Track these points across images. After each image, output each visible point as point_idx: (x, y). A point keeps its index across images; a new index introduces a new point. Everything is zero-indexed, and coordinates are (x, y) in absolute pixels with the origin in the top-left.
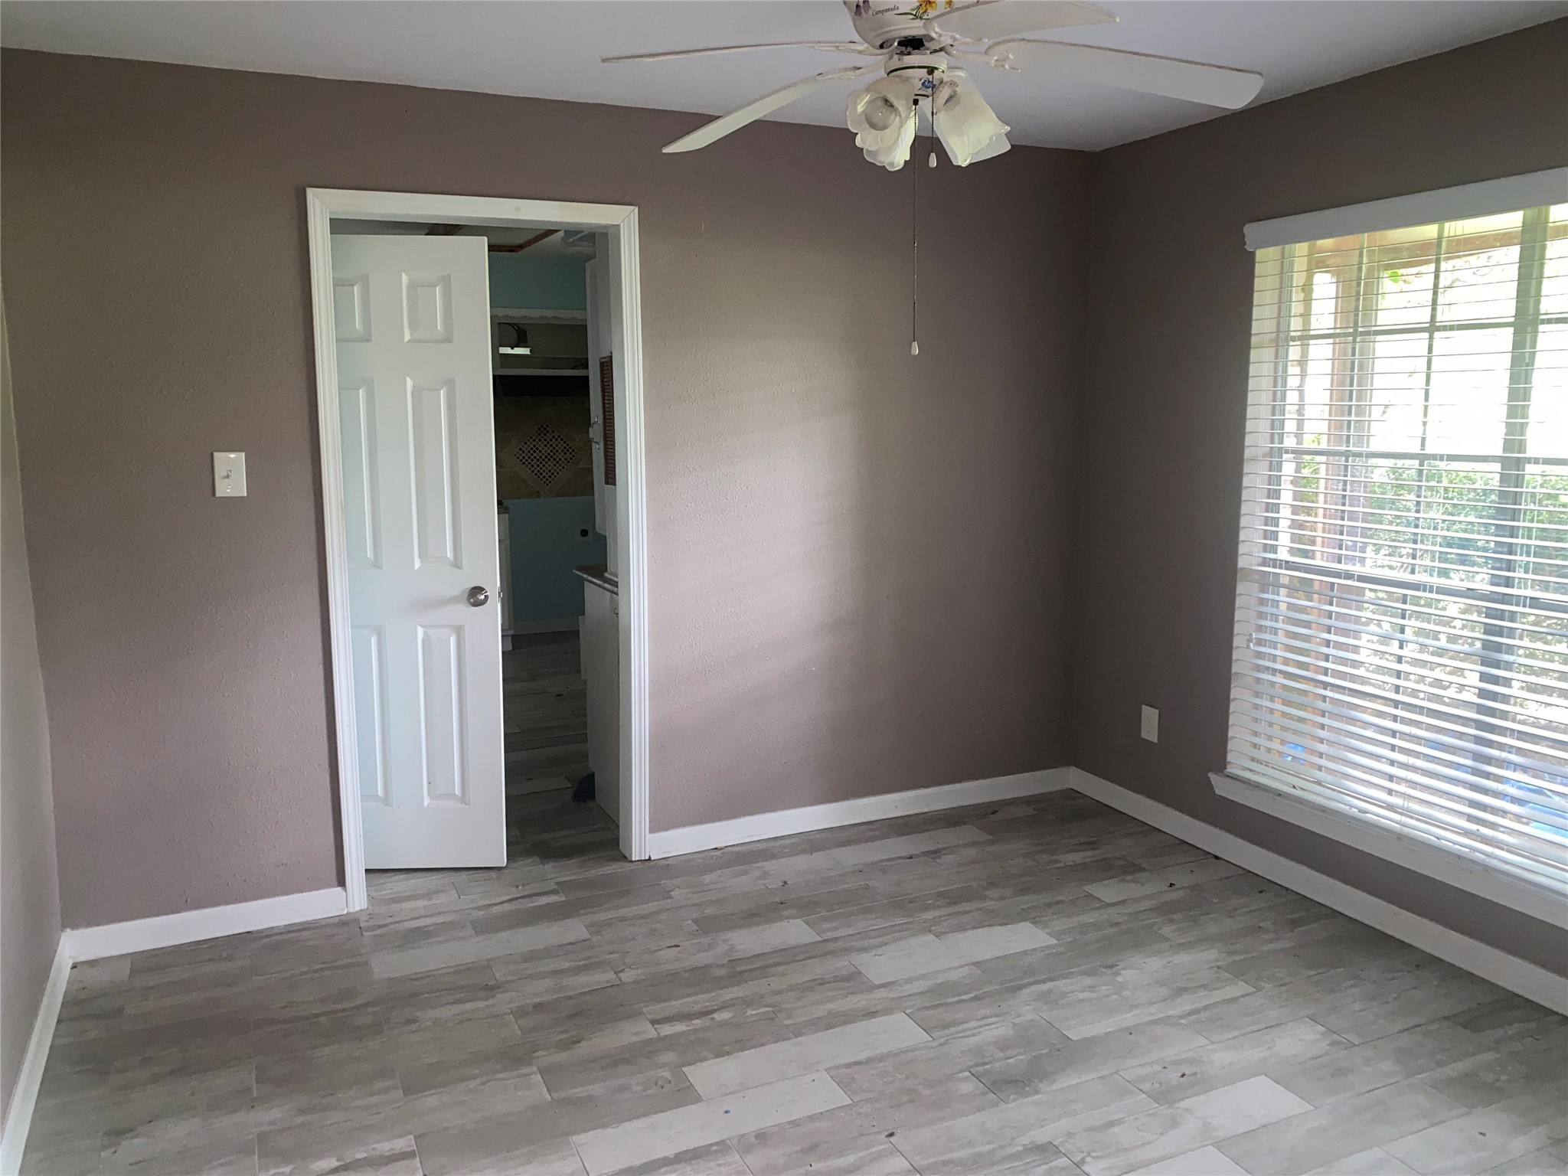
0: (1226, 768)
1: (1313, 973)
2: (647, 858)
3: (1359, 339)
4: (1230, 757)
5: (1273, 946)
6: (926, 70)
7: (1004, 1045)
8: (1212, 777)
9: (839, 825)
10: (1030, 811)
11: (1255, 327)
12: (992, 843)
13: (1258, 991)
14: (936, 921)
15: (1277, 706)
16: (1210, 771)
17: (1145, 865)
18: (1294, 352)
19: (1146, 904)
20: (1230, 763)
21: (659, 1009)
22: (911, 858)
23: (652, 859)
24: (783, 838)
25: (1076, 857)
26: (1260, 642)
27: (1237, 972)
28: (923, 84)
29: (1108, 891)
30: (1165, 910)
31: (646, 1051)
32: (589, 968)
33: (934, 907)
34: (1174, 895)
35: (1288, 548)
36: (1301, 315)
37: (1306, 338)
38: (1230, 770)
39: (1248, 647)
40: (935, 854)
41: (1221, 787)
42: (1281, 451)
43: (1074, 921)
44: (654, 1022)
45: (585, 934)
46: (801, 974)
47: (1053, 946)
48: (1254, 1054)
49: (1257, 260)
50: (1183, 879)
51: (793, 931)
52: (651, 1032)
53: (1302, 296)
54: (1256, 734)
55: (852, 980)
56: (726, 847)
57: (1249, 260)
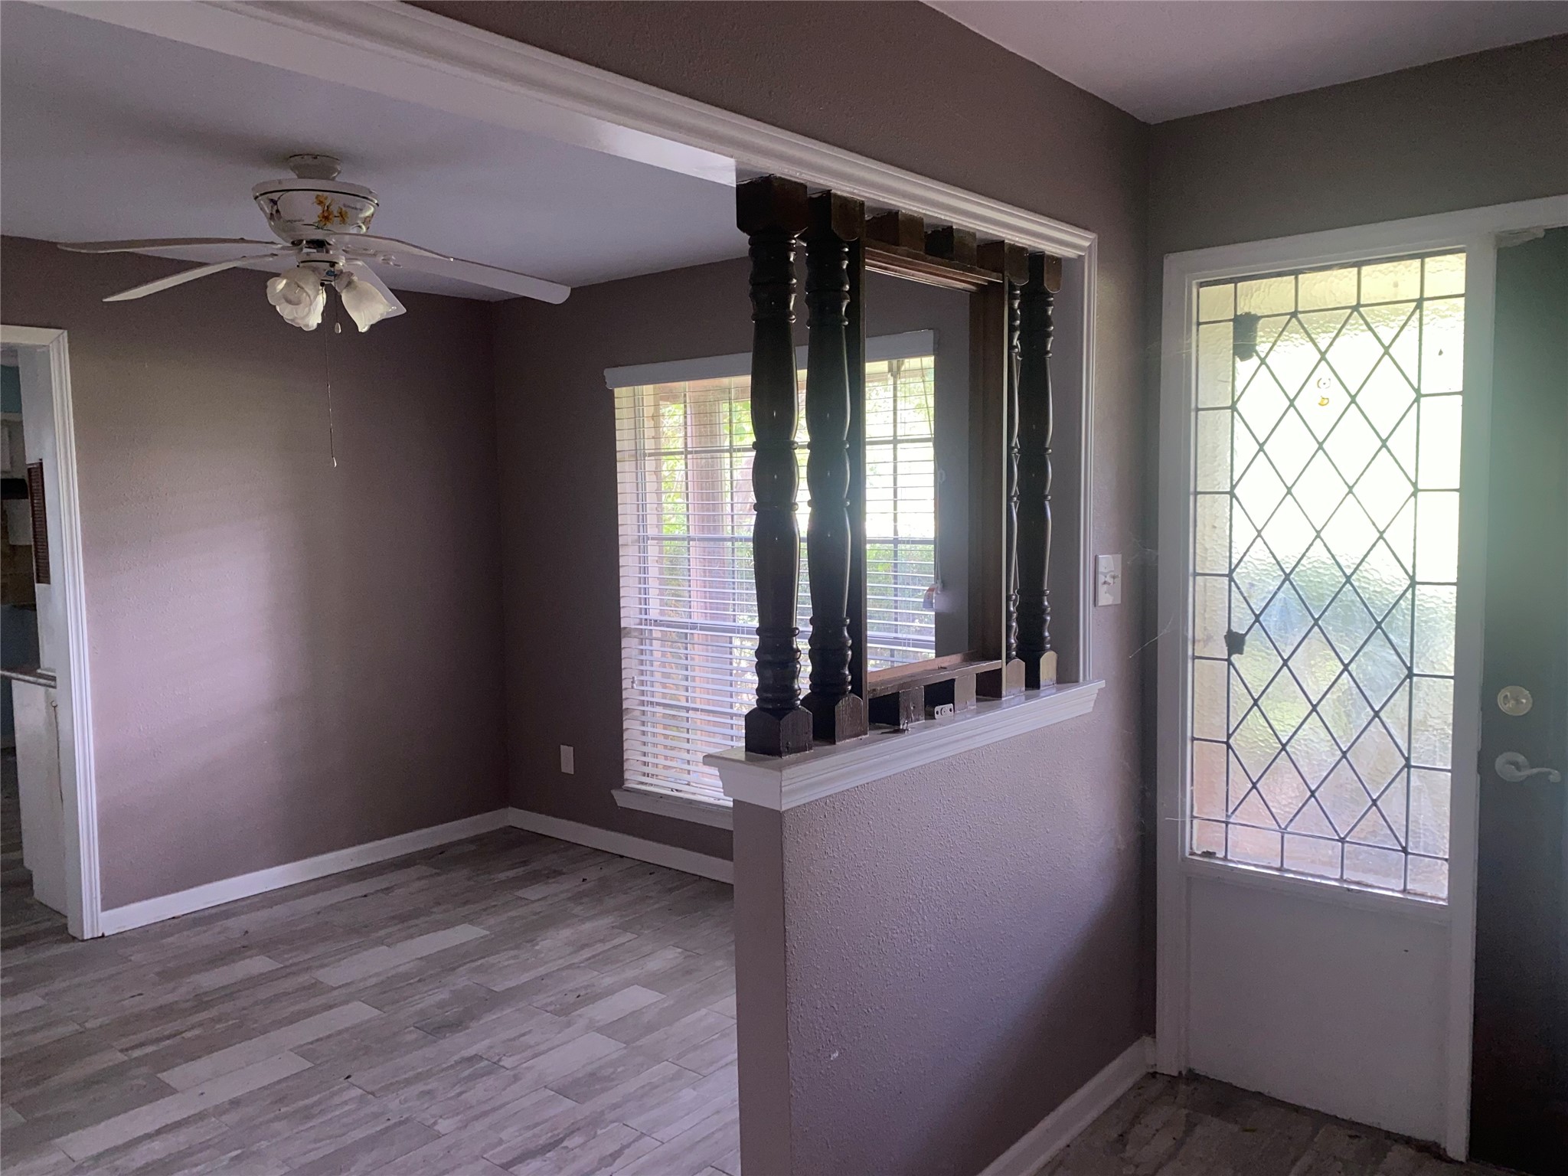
0: (623, 784)
1: (680, 918)
2: (100, 935)
3: (689, 456)
4: (627, 775)
5: (656, 906)
6: (328, 264)
7: (441, 1005)
8: (614, 792)
9: (300, 881)
10: (473, 847)
11: (619, 446)
12: (438, 874)
13: (639, 936)
14: (389, 936)
15: (659, 730)
16: (612, 789)
17: (564, 870)
18: (650, 464)
19: (564, 896)
20: (627, 779)
21: (126, 1042)
22: (365, 896)
23: (106, 935)
24: (243, 899)
25: (511, 874)
26: (642, 683)
27: (625, 928)
28: (327, 273)
29: (533, 892)
30: (577, 898)
31: (118, 1072)
32: (49, 1025)
33: (385, 927)
34: (585, 886)
35: (658, 611)
36: (653, 438)
37: (658, 454)
38: (628, 785)
39: (632, 687)
40: (387, 890)
41: (621, 799)
42: (645, 539)
43: (504, 917)
44: (121, 1051)
45: (40, 1002)
46: (264, 993)
47: (487, 936)
48: (630, 973)
49: (616, 395)
50: (593, 874)
51: (259, 964)
52: (121, 1057)
53: (652, 423)
54: (644, 754)
55: (314, 988)
56: (183, 915)
57: (610, 397)
